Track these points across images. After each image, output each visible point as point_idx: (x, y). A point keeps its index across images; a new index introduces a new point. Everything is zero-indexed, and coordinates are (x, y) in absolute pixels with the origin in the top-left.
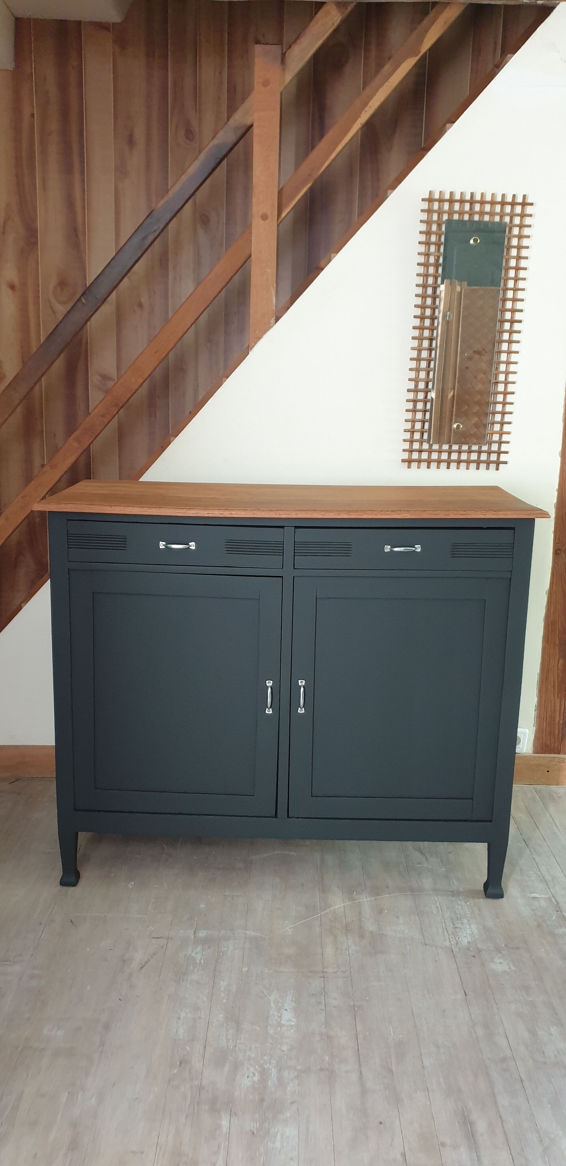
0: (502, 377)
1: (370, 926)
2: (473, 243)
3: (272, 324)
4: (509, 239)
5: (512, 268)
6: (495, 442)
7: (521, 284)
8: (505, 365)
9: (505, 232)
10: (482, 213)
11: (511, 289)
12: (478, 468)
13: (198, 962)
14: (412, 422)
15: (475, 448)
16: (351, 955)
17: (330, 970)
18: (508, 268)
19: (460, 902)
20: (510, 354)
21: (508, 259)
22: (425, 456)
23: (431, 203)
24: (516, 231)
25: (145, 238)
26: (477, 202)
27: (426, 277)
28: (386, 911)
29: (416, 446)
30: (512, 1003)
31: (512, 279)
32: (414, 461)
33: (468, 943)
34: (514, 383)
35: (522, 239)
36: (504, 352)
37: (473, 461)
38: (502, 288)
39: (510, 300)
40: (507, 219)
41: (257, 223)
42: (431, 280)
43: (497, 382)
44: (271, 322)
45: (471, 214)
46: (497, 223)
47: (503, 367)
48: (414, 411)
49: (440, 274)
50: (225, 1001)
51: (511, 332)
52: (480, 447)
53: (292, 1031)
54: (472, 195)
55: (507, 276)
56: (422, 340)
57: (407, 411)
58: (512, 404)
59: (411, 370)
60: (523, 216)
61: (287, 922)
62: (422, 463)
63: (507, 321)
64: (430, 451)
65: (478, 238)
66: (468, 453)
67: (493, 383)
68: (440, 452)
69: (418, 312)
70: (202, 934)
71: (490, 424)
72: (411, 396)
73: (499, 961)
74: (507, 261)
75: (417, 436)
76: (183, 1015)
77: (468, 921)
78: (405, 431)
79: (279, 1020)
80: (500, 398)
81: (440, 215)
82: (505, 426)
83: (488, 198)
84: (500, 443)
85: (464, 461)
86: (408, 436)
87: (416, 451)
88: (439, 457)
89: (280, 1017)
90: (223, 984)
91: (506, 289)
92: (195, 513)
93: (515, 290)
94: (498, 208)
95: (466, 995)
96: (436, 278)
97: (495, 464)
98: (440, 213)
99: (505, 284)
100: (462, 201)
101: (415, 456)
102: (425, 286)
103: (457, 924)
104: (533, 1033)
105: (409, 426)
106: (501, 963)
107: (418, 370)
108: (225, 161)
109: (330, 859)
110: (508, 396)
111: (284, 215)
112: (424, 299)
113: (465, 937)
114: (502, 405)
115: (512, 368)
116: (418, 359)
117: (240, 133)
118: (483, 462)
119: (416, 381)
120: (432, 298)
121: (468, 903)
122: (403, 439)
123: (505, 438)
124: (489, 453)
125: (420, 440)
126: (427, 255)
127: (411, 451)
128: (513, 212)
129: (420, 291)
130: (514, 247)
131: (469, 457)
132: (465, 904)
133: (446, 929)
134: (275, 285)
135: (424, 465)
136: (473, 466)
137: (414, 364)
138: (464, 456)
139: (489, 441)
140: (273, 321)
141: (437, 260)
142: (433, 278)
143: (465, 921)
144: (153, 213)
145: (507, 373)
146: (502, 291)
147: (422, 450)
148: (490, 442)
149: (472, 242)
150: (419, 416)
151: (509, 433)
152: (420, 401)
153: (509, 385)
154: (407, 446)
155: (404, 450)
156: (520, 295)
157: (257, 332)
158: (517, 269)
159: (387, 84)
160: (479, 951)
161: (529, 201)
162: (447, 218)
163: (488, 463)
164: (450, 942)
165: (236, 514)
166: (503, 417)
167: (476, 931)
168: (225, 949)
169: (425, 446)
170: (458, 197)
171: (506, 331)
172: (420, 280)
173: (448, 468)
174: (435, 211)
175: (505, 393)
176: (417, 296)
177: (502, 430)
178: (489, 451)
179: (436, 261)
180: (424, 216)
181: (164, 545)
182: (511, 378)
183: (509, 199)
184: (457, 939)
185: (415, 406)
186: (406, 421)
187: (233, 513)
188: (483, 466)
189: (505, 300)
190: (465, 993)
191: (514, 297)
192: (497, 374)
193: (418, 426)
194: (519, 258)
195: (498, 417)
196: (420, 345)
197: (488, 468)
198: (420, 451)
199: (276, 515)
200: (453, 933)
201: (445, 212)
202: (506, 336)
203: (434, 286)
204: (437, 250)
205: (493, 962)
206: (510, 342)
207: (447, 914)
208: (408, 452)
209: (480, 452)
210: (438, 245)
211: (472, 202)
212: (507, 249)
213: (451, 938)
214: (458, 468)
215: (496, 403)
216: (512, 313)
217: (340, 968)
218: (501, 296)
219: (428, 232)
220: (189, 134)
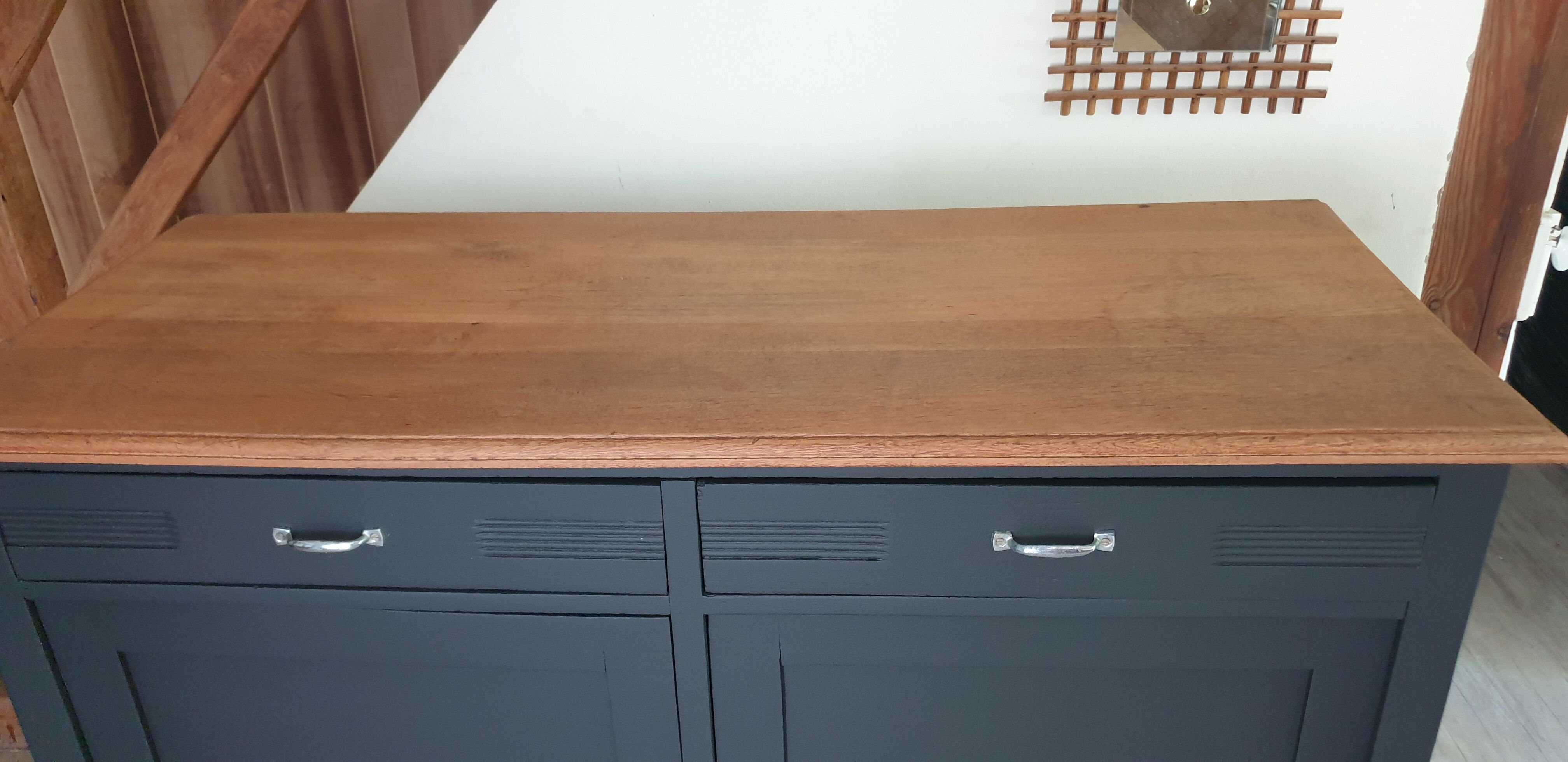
6: (1296, 40)
12: (1246, 110)
15: (1240, 56)
22: (1107, 81)
29: (1084, 56)
32: (1080, 96)
37: (1235, 92)
52: (1254, 56)
62: (1100, 100)
64: (1121, 70)
66: (1221, 71)
68: (1147, 70)
75: (1086, 30)
78: (1057, 18)
84: (1310, 41)
85: (1209, 93)
86: (1062, 31)
87: (1083, 69)
88: (1145, 83)
97: (1293, 99)
101: (1081, 82)
105: (1065, 6)
118: (1261, 93)
122: (1051, 41)
123: (1324, 28)
124: (1278, 69)
125: (1095, 41)
127: (1070, 71)
131: (1222, 81)
135: (1104, 106)
136: (1233, 104)
139: (1279, 38)
147: (1100, 69)
148: (1282, 41)
154: (1060, 58)
155: (1052, 69)
163: (1273, 95)
169: (1109, 56)
173: (1169, 110)
177: (1317, 9)
178: (1279, 64)
188: (1259, 104)
193: (1091, 5)
198: (1095, 71)
208: (1062, 74)
209: (1252, 68)
214: (1193, 111)
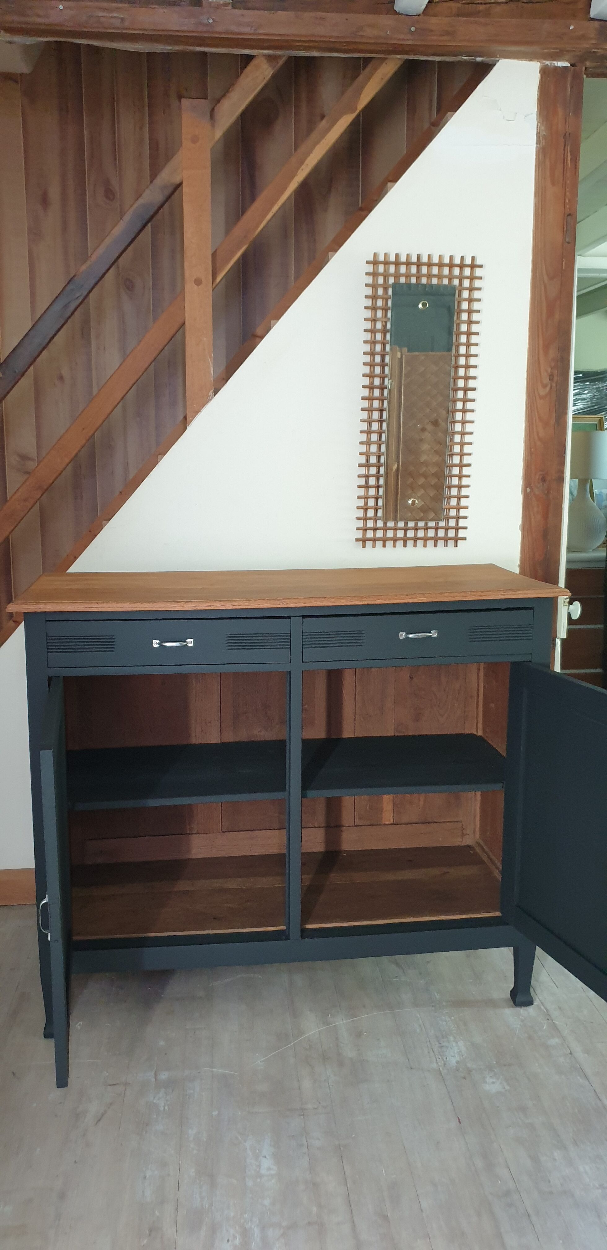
0: (457, 449)
1: (349, 1053)
2: (422, 307)
3: (210, 397)
4: (459, 303)
5: (463, 333)
6: (453, 517)
7: (473, 350)
8: (460, 436)
9: (455, 295)
10: (429, 276)
11: (463, 355)
12: (435, 546)
13: (162, 1109)
14: (364, 498)
15: (432, 524)
16: (331, 1086)
17: (310, 1106)
18: (459, 334)
19: (444, 1018)
20: (465, 424)
21: (459, 324)
22: (380, 534)
23: (375, 266)
24: (466, 294)
25: (66, 306)
26: (424, 264)
27: (374, 344)
28: (365, 1033)
29: (370, 524)
30: (510, 1128)
31: (463, 344)
32: (369, 540)
33: (456, 1062)
34: (470, 454)
35: (472, 302)
36: (459, 422)
37: (431, 539)
38: (454, 354)
39: (462, 366)
40: (456, 282)
41: (190, 288)
42: (378, 348)
43: (453, 454)
44: (210, 394)
45: (419, 276)
46: (446, 286)
47: (457, 438)
48: (367, 487)
49: (389, 341)
50: (195, 1152)
51: (465, 401)
52: (437, 524)
53: (273, 1181)
54: (419, 256)
55: (458, 341)
56: (372, 411)
57: (359, 487)
58: (469, 476)
59: (361, 443)
60: (472, 278)
61: (257, 1054)
62: (377, 542)
63: (460, 389)
64: (385, 529)
65: (427, 302)
66: (425, 530)
67: (448, 455)
68: (395, 529)
69: (367, 381)
70: (164, 1076)
71: (446, 499)
72: (363, 471)
73: (492, 1080)
74: (458, 325)
75: (371, 513)
76: (149, 1174)
77: (455, 1038)
78: (358, 508)
79: (258, 1170)
80: (456, 471)
81: (386, 278)
82: (462, 500)
83: (436, 260)
84: (458, 518)
85: (421, 539)
86: (361, 513)
87: (370, 529)
88: (395, 535)
89: (259, 1166)
90: (192, 1132)
91: (458, 356)
92: (194, 607)
93: (468, 356)
94: (446, 271)
95: (460, 1122)
96: (384, 345)
97: (454, 541)
98: (386, 276)
99: (457, 351)
100: (408, 264)
101: (370, 534)
102: (372, 354)
103: (444, 1042)
104: (535, 1159)
105: (361, 503)
106: (493, 1083)
107: (368, 443)
108: (149, 225)
109: (299, 980)
110: (465, 468)
111: (218, 279)
112: (372, 367)
113: (453, 1056)
114: (458, 478)
115: (467, 438)
116: (369, 432)
117: (167, 192)
118: (441, 539)
119: (368, 454)
120: (381, 366)
121: (453, 1018)
122: (357, 517)
123: (462, 513)
124: (447, 529)
125: (374, 517)
126: (374, 320)
127: (365, 530)
128: (462, 274)
129: (367, 359)
130: (465, 311)
131: (425, 534)
132: (449, 1019)
133: (432, 1049)
134: (212, 355)
135: (379, 544)
136: (430, 543)
137: (364, 437)
138: (421, 533)
139: (446, 516)
140: (211, 393)
141: (385, 326)
142: (381, 345)
143: (452, 1038)
144: (75, 278)
145: (462, 444)
146: (454, 357)
147: (377, 529)
148: (448, 517)
149: (420, 306)
150: (372, 492)
151: (466, 507)
152: (372, 476)
153: (465, 457)
154: (360, 524)
155: (358, 529)
156: (473, 361)
157: (195, 405)
158: (469, 334)
159: (323, 141)
160: (469, 1071)
161: (478, 262)
162: (393, 282)
163: (446, 540)
164: (437, 1063)
165: (239, 605)
166: (459, 491)
167: (463, 1049)
168: (192, 1092)
169: (380, 524)
170: (403, 259)
171: (460, 400)
172: (367, 348)
173: (405, 546)
174: (381, 274)
175: (461, 466)
176: (364, 364)
177: (459, 505)
178: (447, 527)
179: (383, 328)
180: (370, 280)
181: (157, 644)
182: (467, 449)
183: (457, 261)
184: (445, 1059)
185: (367, 482)
186: (359, 497)
187: (236, 604)
188: (441, 543)
189: (457, 367)
190: (459, 1120)
191: (467, 364)
192: (452, 445)
193: (371, 502)
194: (470, 322)
195: (454, 491)
196: (370, 416)
197: (446, 545)
198: (375, 529)
199: (283, 604)
200: (439, 1053)
201: (391, 275)
202: (459, 405)
203: (383, 353)
204: (384, 315)
205: (486, 1082)
206: (464, 411)
207: (431, 1032)
208: (362, 531)
209: (437, 529)
210: (385, 309)
211: (419, 264)
212: (458, 314)
213: (438, 1059)
214: (415, 546)
215: (451, 476)
216: (465, 381)
217: (320, 1103)
218: (453, 363)
219: (374, 296)
220: (109, 194)
